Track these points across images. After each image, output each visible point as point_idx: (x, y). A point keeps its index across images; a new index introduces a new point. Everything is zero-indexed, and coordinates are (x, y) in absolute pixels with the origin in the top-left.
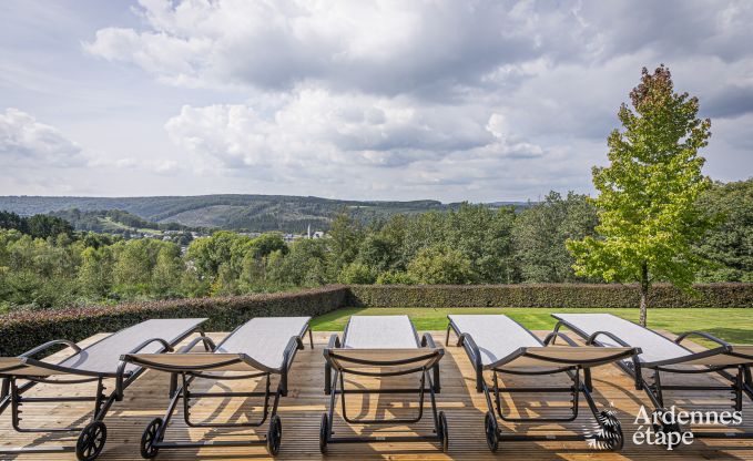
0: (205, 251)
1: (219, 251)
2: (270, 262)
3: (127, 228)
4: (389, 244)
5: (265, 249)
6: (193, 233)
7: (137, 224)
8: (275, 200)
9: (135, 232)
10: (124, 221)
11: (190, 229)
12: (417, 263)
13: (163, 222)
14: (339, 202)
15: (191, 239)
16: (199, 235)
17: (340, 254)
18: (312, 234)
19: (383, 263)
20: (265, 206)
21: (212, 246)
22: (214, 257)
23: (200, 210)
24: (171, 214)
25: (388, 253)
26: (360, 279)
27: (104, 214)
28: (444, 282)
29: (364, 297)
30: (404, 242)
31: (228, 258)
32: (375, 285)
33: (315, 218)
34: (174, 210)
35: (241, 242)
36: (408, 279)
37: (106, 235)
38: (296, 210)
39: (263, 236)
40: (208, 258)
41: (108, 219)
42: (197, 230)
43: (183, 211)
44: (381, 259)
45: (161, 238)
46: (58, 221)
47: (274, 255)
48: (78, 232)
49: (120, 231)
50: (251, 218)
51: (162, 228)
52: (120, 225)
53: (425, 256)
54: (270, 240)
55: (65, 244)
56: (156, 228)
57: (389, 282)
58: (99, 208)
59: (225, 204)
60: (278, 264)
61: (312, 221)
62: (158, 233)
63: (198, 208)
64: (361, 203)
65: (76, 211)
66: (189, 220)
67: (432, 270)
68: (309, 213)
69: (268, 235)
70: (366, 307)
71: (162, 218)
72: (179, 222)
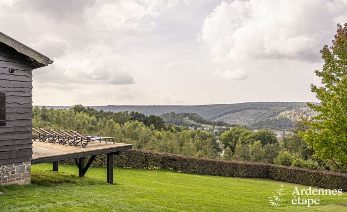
1: (233, 139)
3: (196, 123)
7: (201, 121)
9: (200, 126)
10: (195, 120)
13: (215, 120)
20: (282, 111)
21: (230, 136)
23: (238, 113)
24: (221, 116)
27: (186, 115)
34: (222, 113)
41: (187, 118)
43: (227, 113)
45: (213, 130)
50: (271, 118)
51: (214, 125)
52: (192, 122)
58: (184, 112)
59: (254, 109)
62: (211, 127)
63: (236, 111)
65: (173, 113)
71: (216, 118)
72: (225, 121)
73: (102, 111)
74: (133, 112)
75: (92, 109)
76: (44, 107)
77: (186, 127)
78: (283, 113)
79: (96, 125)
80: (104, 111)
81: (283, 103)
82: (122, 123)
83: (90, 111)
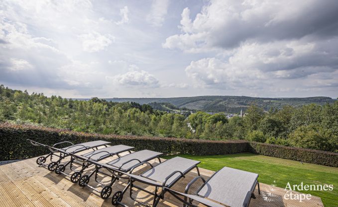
0: (193, 119)
1: (198, 119)
2: (217, 126)
3: (169, 109)
4: (279, 122)
5: (216, 120)
6: (191, 112)
7: (173, 108)
8: (225, 98)
9: (172, 111)
10: (169, 107)
11: (190, 110)
12: (296, 134)
13: (181, 107)
14: (259, 98)
15: (190, 114)
16: (193, 113)
17: (251, 125)
18: (243, 114)
19: (274, 132)
20: (221, 101)
21: (196, 118)
22: (196, 122)
23: (194, 102)
24: (184, 104)
25: (278, 127)
26: (258, 139)
27: (163, 104)
28: (314, 148)
29: (257, 149)
30: (291, 121)
31: (202, 123)
32: (265, 144)
33: (245, 106)
34: (185, 102)
35: (207, 117)
36: (286, 143)
37: (162, 111)
38: (235, 103)
39: (216, 114)
40: (194, 122)
41: (164, 106)
42: (193, 111)
43: (188, 103)
44: (273, 130)
45: (180, 113)
46: (149, 106)
47: (219, 123)
48: (154, 110)
49: (167, 110)
50: (214, 106)
51: (181, 110)
52: (167, 108)
53: (302, 131)
54: (219, 116)
55: (148, 114)
56: (178, 109)
57: (273, 143)
58: (162, 102)
59: (204, 100)
60: (220, 127)
61: (243, 108)
62: (179, 111)
63: (193, 102)
64: (271, 99)
65: (155, 103)
66: (190, 107)
67: (305, 139)
68: (242, 104)
69: (218, 114)
70: (258, 154)
71: (181, 106)
72: (187, 107)
73: (111, 102)
74: (132, 103)
75: (105, 101)
76: (71, 99)
77: (166, 112)
78: (221, 103)
79: (108, 111)
80: (113, 101)
81: (221, 96)
82: (126, 109)
83: (103, 102)
